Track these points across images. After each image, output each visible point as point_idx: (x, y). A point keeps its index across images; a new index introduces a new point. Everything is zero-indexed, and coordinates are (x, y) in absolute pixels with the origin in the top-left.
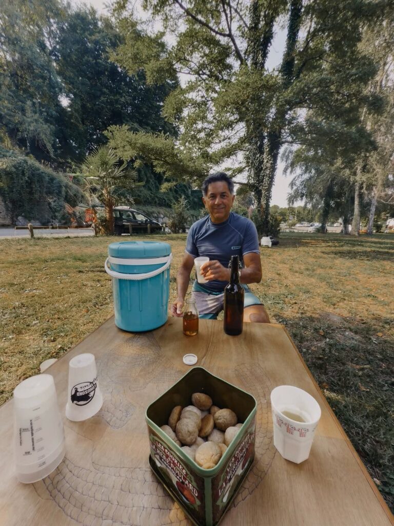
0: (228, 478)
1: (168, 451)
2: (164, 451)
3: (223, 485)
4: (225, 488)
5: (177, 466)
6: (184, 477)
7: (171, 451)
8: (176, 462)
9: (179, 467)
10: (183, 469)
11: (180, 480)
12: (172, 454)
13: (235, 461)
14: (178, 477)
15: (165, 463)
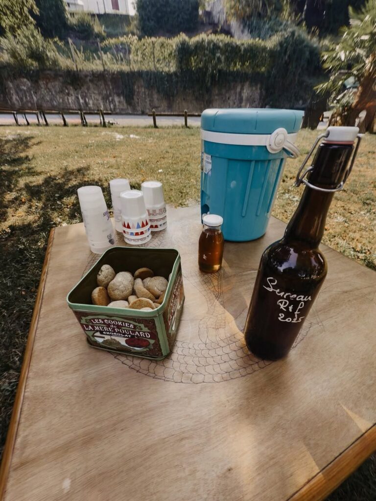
0: (173, 311)
1: (108, 320)
2: (104, 323)
3: (170, 317)
4: (172, 319)
5: (123, 326)
6: (132, 331)
7: (112, 318)
8: (120, 324)
9: (125, 326)
10: (130, 324)
11: (129, 337)
12: (113, 320)
13: (175, 298)
14: (126, 335)
15: (108, 333)
